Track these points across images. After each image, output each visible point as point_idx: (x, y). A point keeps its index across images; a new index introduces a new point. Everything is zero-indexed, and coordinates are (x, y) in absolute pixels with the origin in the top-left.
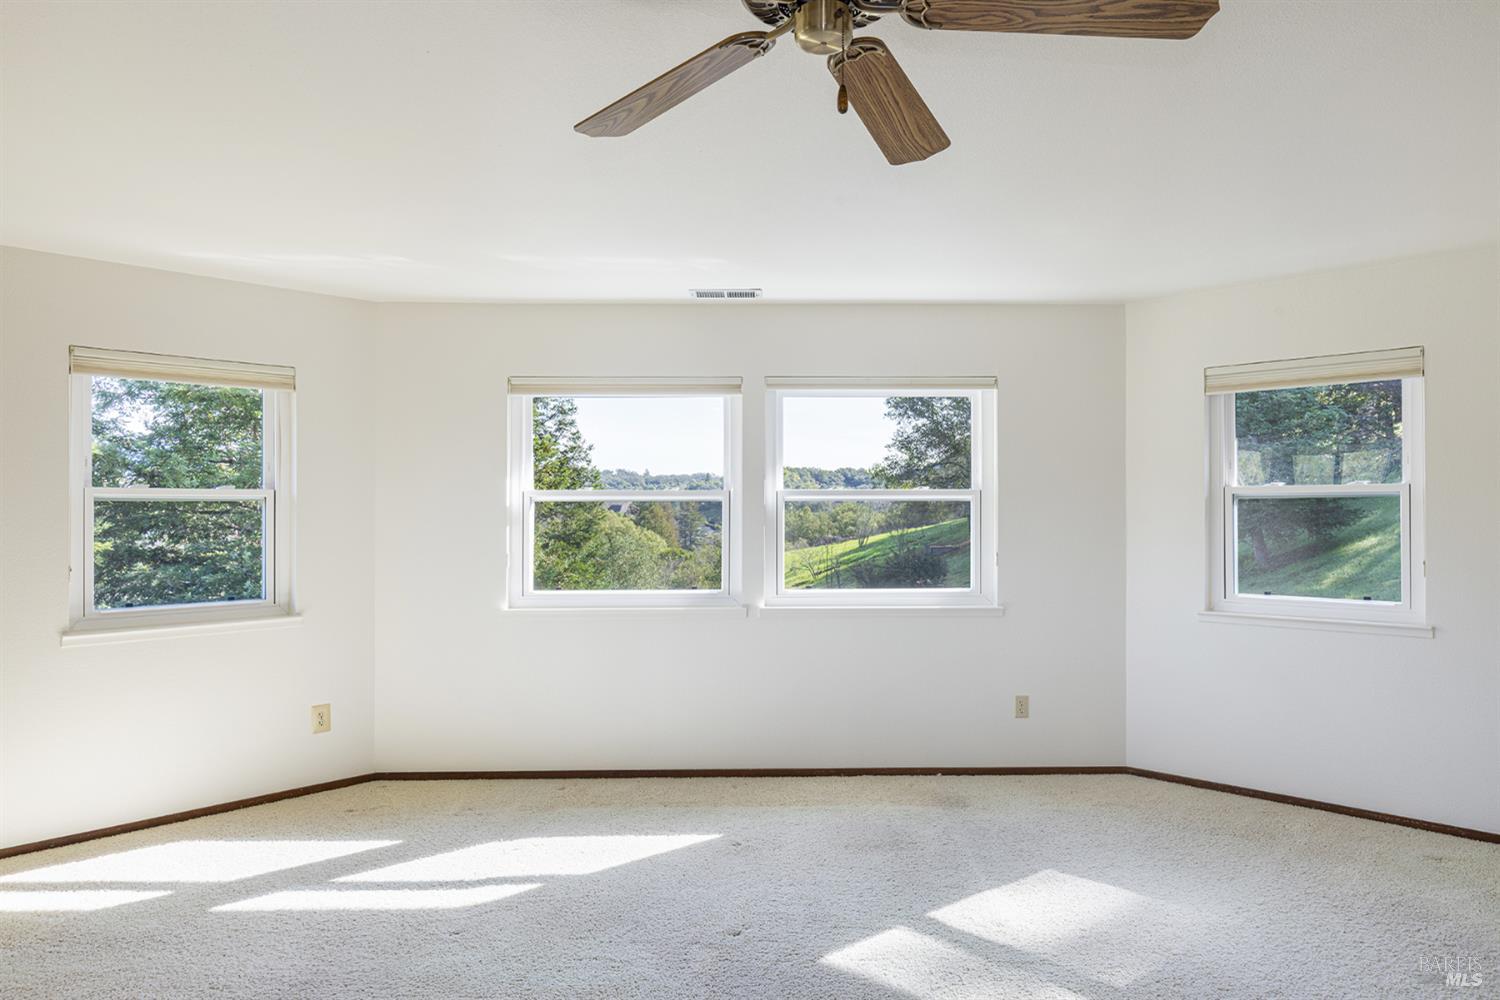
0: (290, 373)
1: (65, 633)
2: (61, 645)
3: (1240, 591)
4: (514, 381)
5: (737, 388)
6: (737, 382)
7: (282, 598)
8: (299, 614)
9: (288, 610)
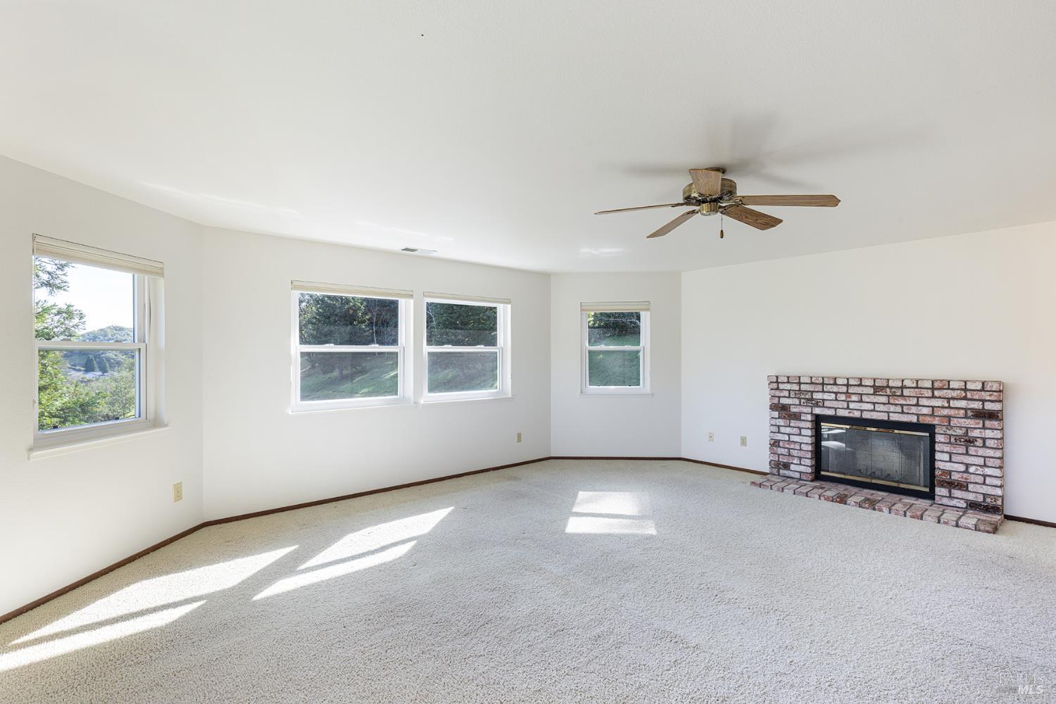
0: (161, 266)
1: (31, 450)
2: (29, 459)
3: (590, 385)
4: (295, 283)
5: (411, 296)
6: (411, 293)
7: (151, 416)
8: (166, 425)
9: (156, 423)
